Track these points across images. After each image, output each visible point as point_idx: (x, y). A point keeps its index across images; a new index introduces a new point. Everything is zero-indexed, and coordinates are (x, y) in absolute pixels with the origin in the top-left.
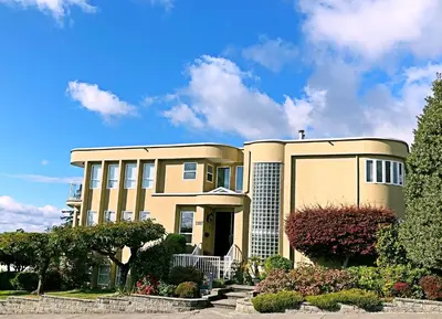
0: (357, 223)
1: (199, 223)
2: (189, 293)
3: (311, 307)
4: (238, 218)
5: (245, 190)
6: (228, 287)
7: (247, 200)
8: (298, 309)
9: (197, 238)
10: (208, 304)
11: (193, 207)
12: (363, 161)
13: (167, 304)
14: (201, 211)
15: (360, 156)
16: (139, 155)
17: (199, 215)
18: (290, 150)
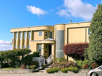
0: (82, 48)
1: (43, 49)
2: (33, 68)
3: (61, 72)
4: (53, 47)
5: (55, 39)
6: (47, 66)
7: (55, 41)
8: (58, 72)
9: (42, 53)
10: (38, 71)
11: (41, 44)
12: (87, 29)
13: (26, 71)
14: (43, 45)
15: (86, 27)
16: (27, 29)
17: (43, 46)
18: (67, 26)
